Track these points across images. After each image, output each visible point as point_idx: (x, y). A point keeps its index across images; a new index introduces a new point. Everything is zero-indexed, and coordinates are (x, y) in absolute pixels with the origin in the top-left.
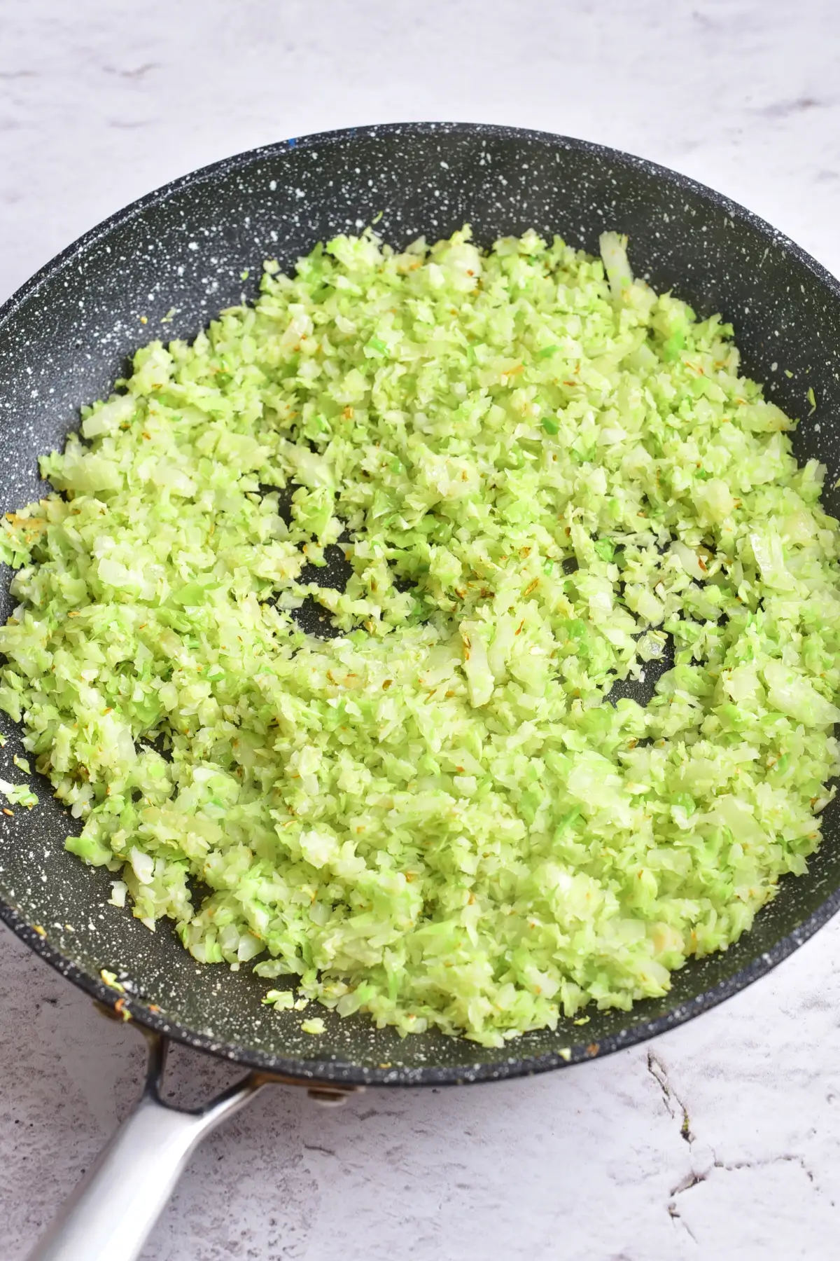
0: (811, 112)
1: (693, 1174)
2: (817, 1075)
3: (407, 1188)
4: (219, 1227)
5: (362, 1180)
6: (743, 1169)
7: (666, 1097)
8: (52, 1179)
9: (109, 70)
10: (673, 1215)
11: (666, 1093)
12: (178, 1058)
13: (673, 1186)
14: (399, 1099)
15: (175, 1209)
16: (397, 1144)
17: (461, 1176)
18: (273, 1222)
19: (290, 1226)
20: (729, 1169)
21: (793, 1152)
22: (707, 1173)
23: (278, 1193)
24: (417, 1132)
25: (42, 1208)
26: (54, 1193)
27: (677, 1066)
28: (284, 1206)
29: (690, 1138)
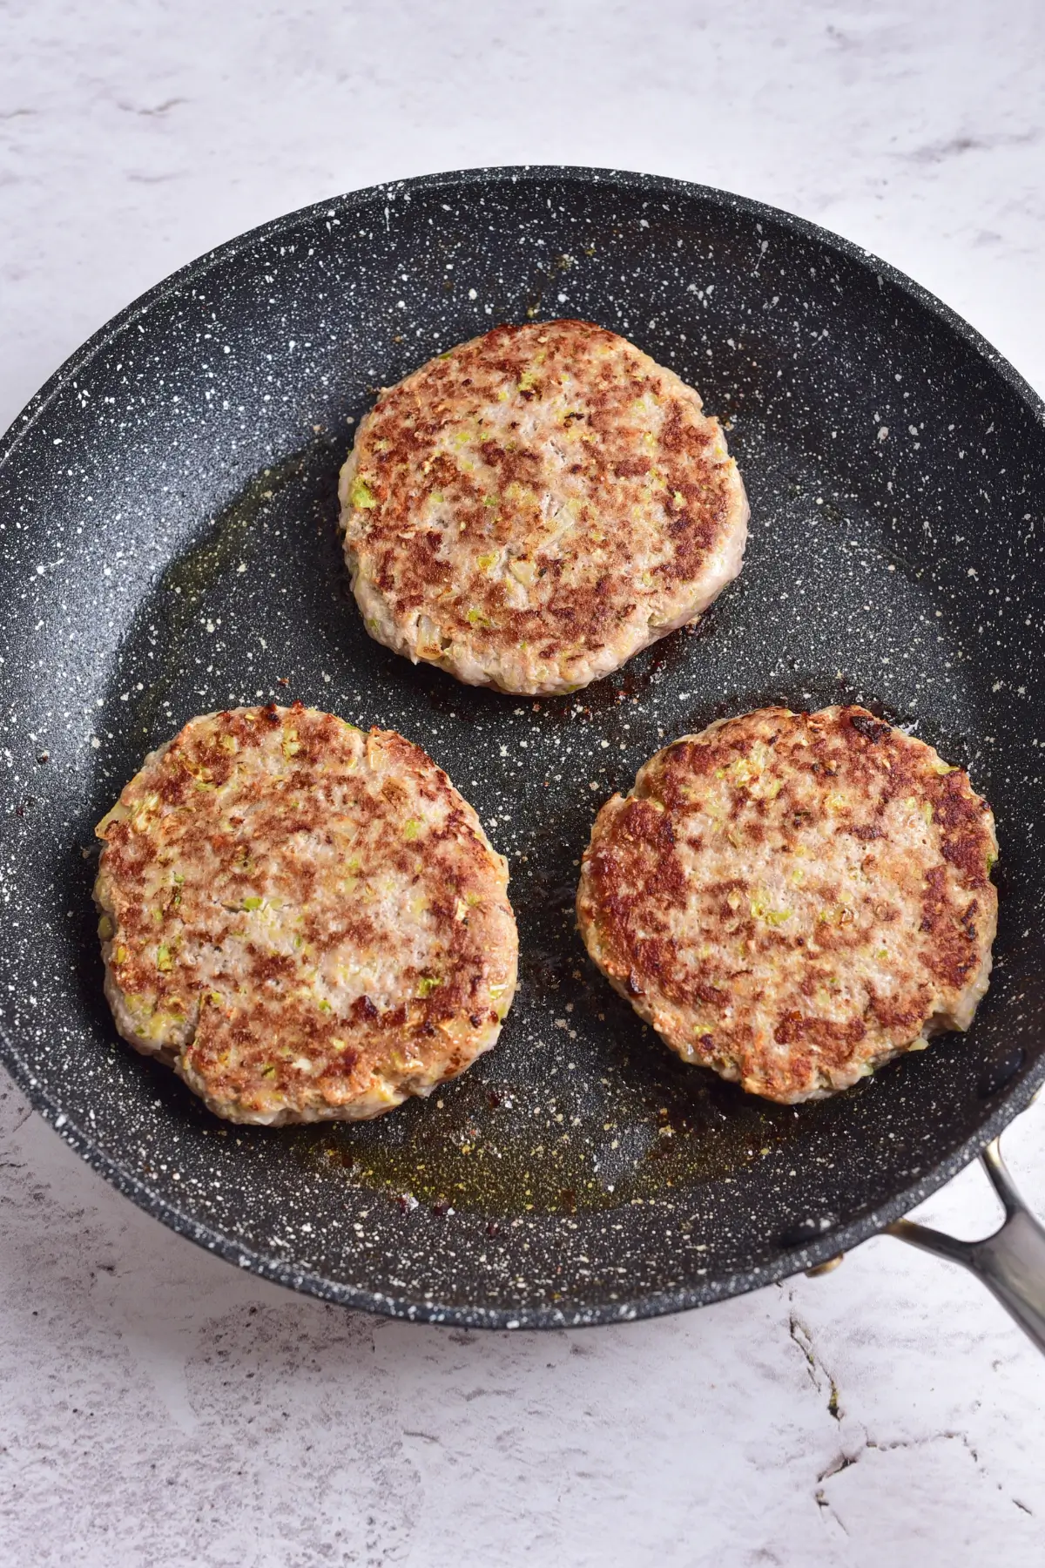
0: (970, 155)
1: (843, 1456)
2: (982, 1338)
3: (521, 1478)
4: (310, 1528)
5: (471, 1470)
6: (898, 1448)
7: (811, 1367)
8: (117, 1476)
9: (125, 107)
10: (821, 1504)
11: (811, 1362)
12: (256, 1333)
13: (819, 1471)
14: (509, 1376)
15: (259, 1508)
16: (507, 1428)
17: (583, 1464)
18: (371, 1521)
19: (390, 1524)
20: (883, 1449)
21: (953, 1428)
22: (858, 1454)
23: (376, 1487)
24: (530, 1413)
25: (109, 1510)
26: (121, 1492)
27: (823, 1330)
28: (382, 1502)
29: (839, 1414)
